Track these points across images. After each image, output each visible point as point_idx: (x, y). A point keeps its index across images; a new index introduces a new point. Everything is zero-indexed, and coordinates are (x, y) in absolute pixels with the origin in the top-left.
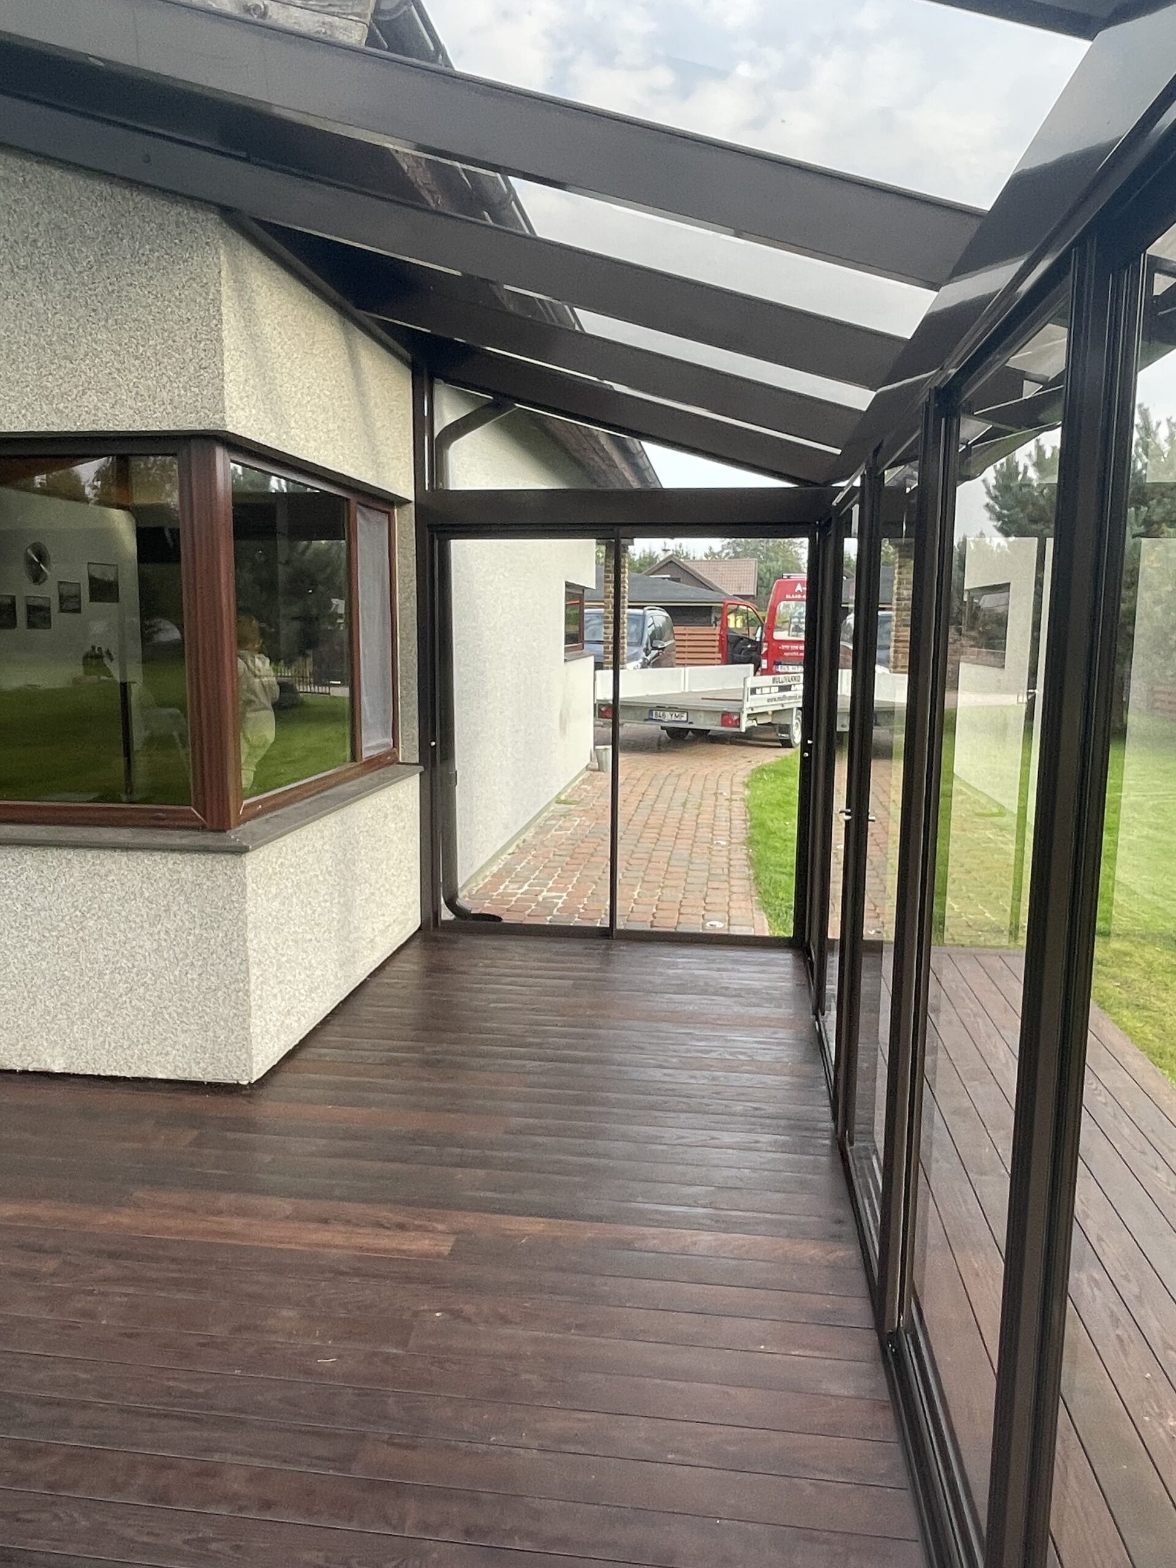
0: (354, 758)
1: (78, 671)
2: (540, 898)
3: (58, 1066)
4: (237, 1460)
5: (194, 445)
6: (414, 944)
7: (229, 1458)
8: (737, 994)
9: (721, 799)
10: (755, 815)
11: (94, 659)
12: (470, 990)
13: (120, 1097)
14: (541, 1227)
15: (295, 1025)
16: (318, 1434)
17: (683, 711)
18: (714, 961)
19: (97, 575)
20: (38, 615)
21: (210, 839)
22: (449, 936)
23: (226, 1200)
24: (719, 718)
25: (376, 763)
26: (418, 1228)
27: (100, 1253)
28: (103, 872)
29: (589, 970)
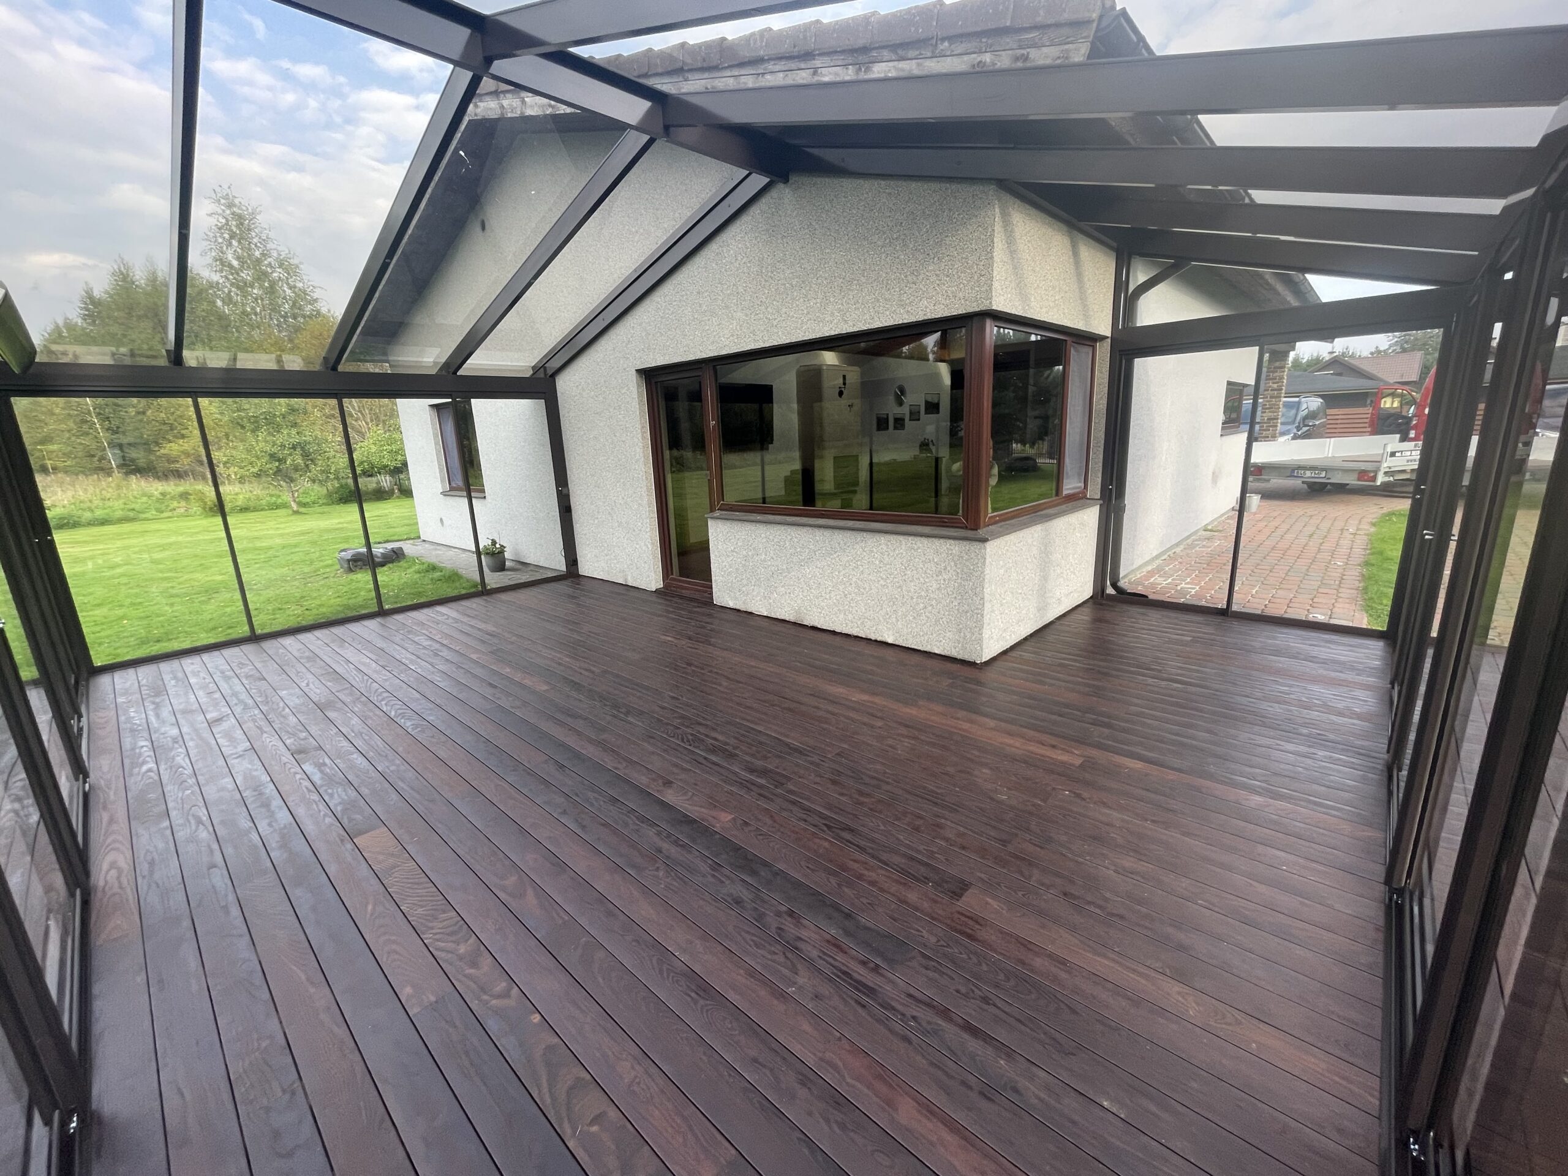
0: (1057, 494)
1: (916, 452)
2: (1179, 588)
3: (890, 640)
4: (953, 825)
5: (975, 319)
6: (1088, 605)
7: (949, 823)
8: (1324, 662)
9: (1346, 534)
10: (1376, 545)
11: (925, 445)
12: (1119, 634)
13: (916, 659)
14: (1140, 766)
15: (1008, 637)
16: (994, 827)
17: (1322, 470)
18: (1308, 639)
19: (930, 400)
20: (899, 423)
21: (970, 534)
22: (1110, 603)
23: (961, 714)
24: (1356, 476)
25: (1071, 498)
26: (1063, 749)
27: (900, 724)
28: (916, 547)
29: (1205, 633)
